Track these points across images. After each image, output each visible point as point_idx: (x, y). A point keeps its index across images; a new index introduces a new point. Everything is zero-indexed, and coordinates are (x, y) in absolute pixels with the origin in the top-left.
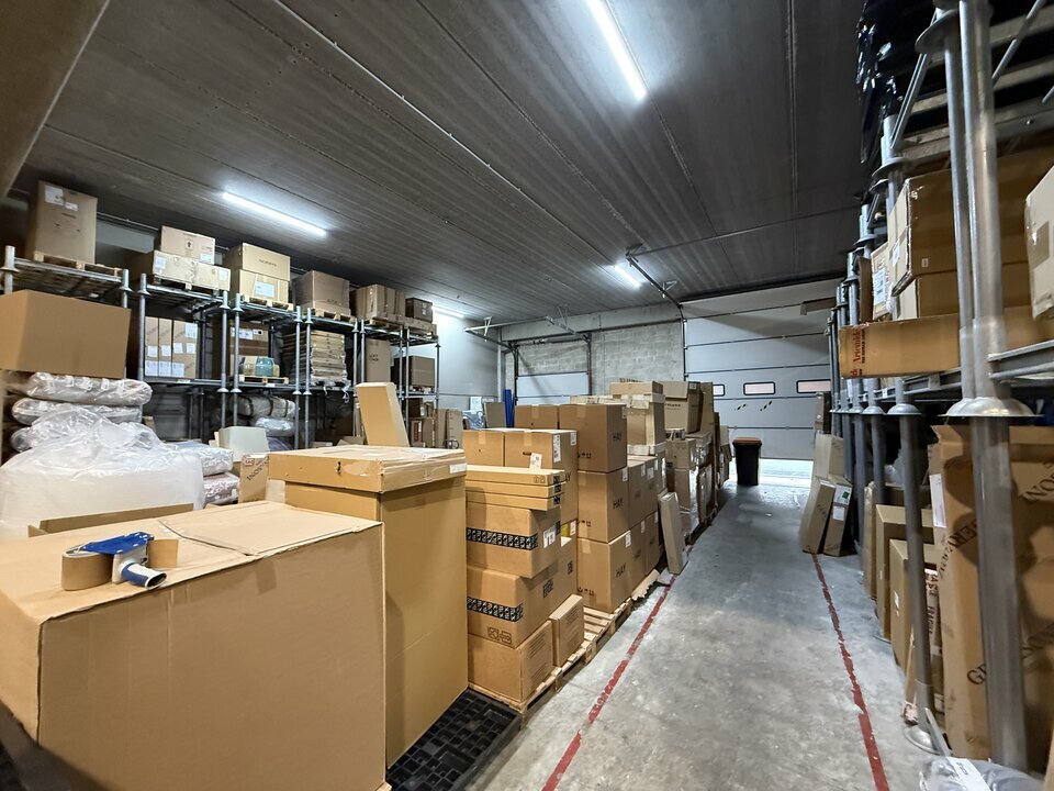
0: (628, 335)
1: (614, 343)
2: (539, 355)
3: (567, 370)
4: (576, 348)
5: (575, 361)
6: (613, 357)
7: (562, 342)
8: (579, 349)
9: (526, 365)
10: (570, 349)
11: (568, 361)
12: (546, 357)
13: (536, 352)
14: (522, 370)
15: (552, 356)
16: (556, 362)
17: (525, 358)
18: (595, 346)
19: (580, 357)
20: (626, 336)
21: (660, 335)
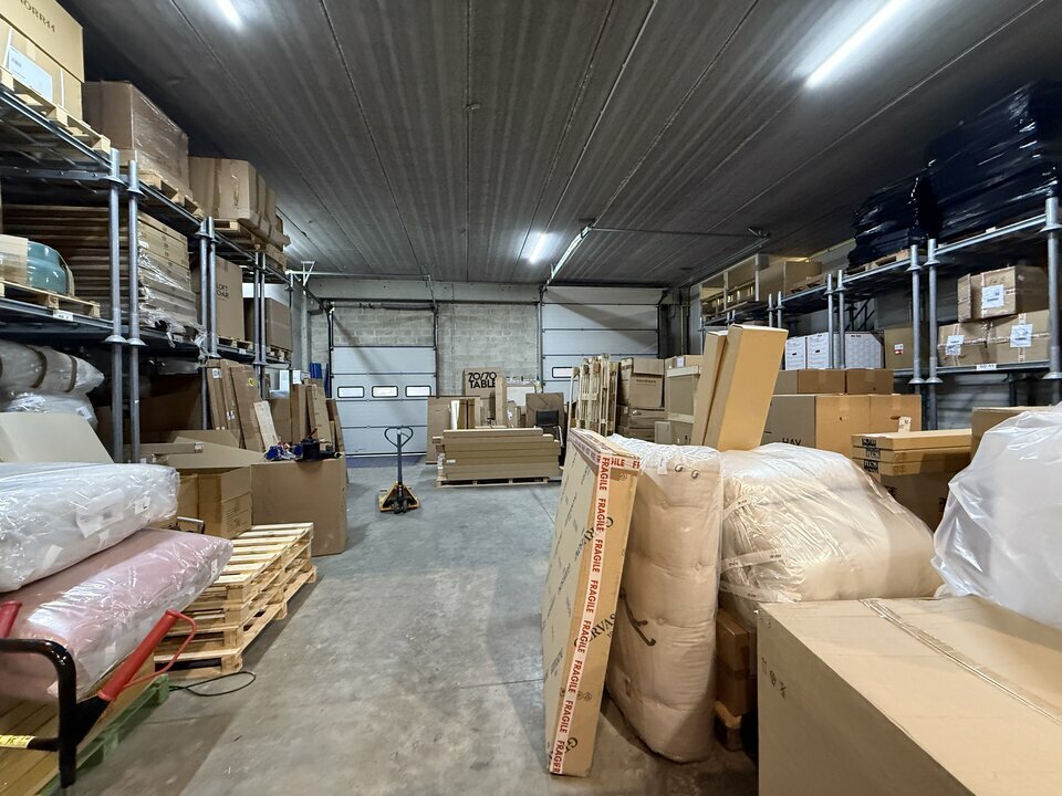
0: (481, 311)
1: (465, 318)
2: (366, 322)
3: (406, 343)
4: (417, 318)
5: (417, 333)
6: (464, 333)
7: (399, 309)
8: (423, 320)
9: (346, 333)
10: (410, 319)
11: (408, 333)
12: (377, 326)
13: (361, 318)
14: (338, 338)
15: (385, 325)
16: (391, 333)
17: (344, 323)
18: (443, 318)
19: (425, 330)
20: (479, 312)
21: (514, 315)
